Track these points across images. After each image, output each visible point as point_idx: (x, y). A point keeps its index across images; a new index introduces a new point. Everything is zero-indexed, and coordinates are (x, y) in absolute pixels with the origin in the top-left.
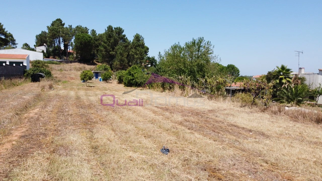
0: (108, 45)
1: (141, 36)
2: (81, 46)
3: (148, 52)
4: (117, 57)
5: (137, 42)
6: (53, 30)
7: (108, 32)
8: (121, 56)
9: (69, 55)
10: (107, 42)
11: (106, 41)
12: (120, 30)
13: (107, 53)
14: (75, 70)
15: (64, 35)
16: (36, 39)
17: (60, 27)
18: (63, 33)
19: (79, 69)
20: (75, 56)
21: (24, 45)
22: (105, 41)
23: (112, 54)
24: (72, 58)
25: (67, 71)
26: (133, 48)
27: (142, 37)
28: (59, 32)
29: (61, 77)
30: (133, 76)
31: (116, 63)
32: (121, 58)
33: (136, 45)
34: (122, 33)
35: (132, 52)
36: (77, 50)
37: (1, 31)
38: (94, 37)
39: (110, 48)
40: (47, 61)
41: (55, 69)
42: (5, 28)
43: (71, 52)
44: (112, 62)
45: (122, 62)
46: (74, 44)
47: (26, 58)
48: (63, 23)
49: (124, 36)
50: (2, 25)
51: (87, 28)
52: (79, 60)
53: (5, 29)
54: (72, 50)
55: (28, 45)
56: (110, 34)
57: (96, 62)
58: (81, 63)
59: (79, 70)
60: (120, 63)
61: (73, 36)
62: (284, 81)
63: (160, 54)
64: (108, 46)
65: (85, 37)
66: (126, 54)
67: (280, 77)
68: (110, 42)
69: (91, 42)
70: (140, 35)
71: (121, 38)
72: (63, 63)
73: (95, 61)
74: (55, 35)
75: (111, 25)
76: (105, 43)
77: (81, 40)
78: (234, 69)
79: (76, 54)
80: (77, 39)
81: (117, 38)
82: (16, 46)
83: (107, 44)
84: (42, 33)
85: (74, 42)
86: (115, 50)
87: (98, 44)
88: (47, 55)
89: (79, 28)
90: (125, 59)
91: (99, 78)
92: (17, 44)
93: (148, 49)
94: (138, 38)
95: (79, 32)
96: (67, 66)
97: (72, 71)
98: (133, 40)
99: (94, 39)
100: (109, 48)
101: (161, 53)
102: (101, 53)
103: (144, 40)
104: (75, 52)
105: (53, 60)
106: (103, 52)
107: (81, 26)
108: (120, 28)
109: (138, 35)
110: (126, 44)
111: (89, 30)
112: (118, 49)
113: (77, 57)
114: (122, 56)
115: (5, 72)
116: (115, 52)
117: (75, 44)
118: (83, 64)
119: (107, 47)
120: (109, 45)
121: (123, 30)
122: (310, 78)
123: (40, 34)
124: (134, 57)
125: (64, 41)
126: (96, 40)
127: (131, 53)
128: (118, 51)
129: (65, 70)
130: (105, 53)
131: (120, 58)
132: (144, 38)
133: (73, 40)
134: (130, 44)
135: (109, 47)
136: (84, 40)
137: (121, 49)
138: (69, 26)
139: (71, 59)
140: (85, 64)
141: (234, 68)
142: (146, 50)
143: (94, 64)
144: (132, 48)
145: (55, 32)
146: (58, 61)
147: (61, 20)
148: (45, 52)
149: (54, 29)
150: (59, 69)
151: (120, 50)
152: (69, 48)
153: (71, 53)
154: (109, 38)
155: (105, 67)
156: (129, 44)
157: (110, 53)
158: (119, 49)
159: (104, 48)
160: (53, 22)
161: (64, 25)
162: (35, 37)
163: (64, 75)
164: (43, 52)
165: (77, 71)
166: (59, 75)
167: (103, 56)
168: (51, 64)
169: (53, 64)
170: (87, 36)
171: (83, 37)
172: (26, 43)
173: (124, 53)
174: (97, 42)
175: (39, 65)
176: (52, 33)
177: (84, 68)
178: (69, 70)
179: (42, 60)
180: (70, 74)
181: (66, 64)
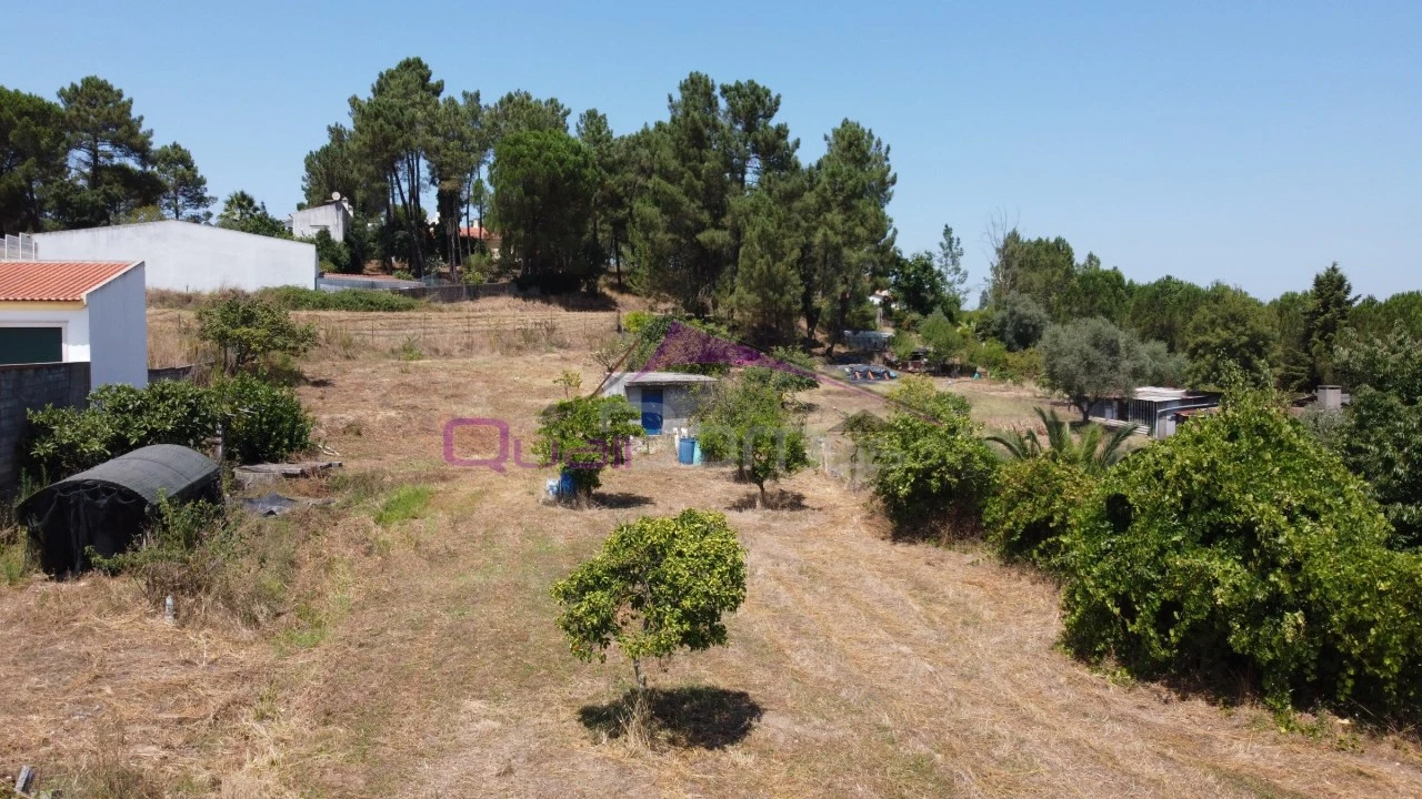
0: (690, 191)
1: (871, 136)
2: (527, 200)
4: (743, 263)
5: (853, 172)
6: (378, 116)
7: (687, 114)
8: (768, 257)
9: (466, 253)
10: (683, 173)
11: (674, 164)
12: (758, 98)
13: (683, 241)
14: (493, 351)
15: (437, 141)
16: (305, 174)
17: (418, 98)
18: (434, 132)
19: (517, 339)
20: (497, 257)
21: (230, 203)
22: (672, 169)
23: (713, 241)
24: (482, 271)
25: (448, 355)
26: (833, 205)
27: (876, 139)
28: (412, 123)
29: (390, 419)
31: (740, 299)
32: (769, 269)
33: (856, 187)
34: (769, 116)
35: (831, 227)
36: (510, 224)
37: (121, 133)
38: (600, 152)
39: (698, 207)
40: (339, 289)
41: (374, 349)
42: (141, 118)
43: (477, 236)
45: (775, 291)
46: (491, 190)
47: (83, 296)
48: (433, 80)
49: (782, 132)
50: (125, 99)
51: (560, 102)
52: (516, 280)
53: (143, 122)
54: (481, 225)
55: (251, 202)
56: (701, 124)
57: (607, 291)
58: (526, 298)
59: (519, 348)
60: (765, 298)
61: (484, 147)
63: (949, 242)
64: (686, 194)
65: (549, 148)
66: (793, 241)
68: (698, 176)
69: (583, 177)
70: (866, 132)
71: (767, 144)
72: (427, 299)
73: (601, 282)
74: (387, 141)
75: (703, 72)
76: (668, 176)
77: (530, 165)
79: (504, 247)
80: (509, 161)
82: (205, 210)
83: (683, 182)
84: (331, 138)
85: (491, 179)
86: (729, 217)
87: (621, 189)
88: (339, 257)
89: (515, 104)
90: (792, 274)
91: (678, 429)
94: (853, 145)
95: (517, 126)
96: (445, 321)
97: (479, 359)
99: (600, 164)
100: (691, 207)
101: (954, 235)
102: (647, 239)
103: (887, 159)
104: (498, 238)
105: (373, 285)
106: (660, 235)
107: (528, 98)
108: (753, 87)
109: (852, 127)
110: (792, 182)
111: (567, 113)
112: (746, 216)
113: (505, 266)
114: (778, 257)
116: (727, 233)
117: (497, 192)
118: (538, 304)
119: (681, 204)
120: (694, 188)
121: (774, 95)
123: (322, 150)
124: (840, 256)
125: (439, 174)
126: (611, 169)
127: (825, 235)
128: (750, 224)
129: (437, 351)
130: (670, 236)
131: (765, 267)
132: (887, 149)
133: (484, 172)
135: (692, 200)
136: (546, 163)
137: (770, 214)
138: (465, 94)
139: (475, 277)
140: (549, 303)
143: (606, 305)
144: (825, 206)
145: (386, 126)
146: (401, 292)
147: (426, 67)
148: (337, 235)
149: (385, 112)
150: (399, 342)
151: (761, 219)
152: (467, 214)
153: (473, 240)
154: (693, 151)
156: (811, 180)
157: (702, 237)
158: (755, 211)
159: (664, 212)
160: (381, 76)
161: (438, 90)
162: (303, 165)
163: (419, 400)
164: (323, 241)
165: (508, 354)
166: (385, 405)
167: (660, 258)
168: (357, 310)
169: (372, 310)
170: (562, 145)
171: (540, 148)
172: (242, 193)
173: (784, 236)
174: (617, 178)
175: (246, 330)
176: (374, 133)
177: (551, 330)
178: (456, 353)
179: (311, 287)
180: (461, 390)
181: (445, 306)
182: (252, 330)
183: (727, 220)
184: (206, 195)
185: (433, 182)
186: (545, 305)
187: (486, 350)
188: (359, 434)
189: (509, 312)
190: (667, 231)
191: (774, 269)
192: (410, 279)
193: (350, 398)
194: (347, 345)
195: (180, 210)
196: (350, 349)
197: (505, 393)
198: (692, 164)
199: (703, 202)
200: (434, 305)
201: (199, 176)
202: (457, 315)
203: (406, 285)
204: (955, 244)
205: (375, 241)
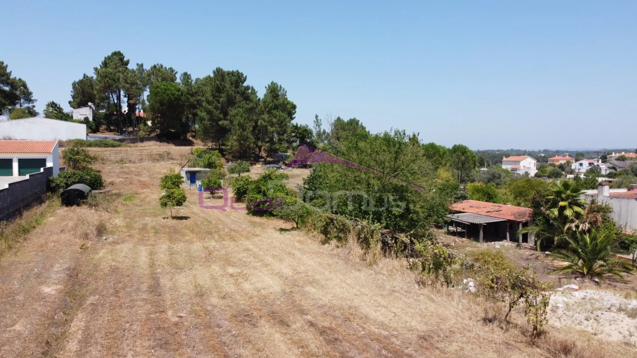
0: (216, 108)
1: (281, 87)
2: (161, 108)
3: (296, 112)
4: (233, 132)
5: (273, 102)
6: (106, 77)
7: (215, 82)
8: (241, 130)
9: (138, 122)
10: (213, 102)
11: (211, 99)
12: (239, 77)
13: (214, 124)
14: (149, 161)
15: (128, 86)
16: (72, 90)
17: (120, 69)
18: (127, 82)
19: (157, 157)
20: (150, 125)
21: (48, 105)
23: (223, 124)
24: (145, 131)
25: (134, 162)
26: (265, 112)
27: (283, 88)
28: (119, 79)
29: (121, 181)
30: (265, 195)
31: (232, 143)
33: (272, 106)
34: (243, 83)
35: (264, 120)
37: (4, 78)
38: (188, 89)
39: (219, 113)
40: (94, 139)
41: (111, 161)
42: (11, 72)
43: (143, 116)
44: (224, 141)
45: (244, 141)
46: (148, 103)
47: (52, 151)
48: (125, 59)
49: (248, 87)
50: (5, 65)
51: (174, 69)
52: (157, 135)
53: (11, 74)
54: (144, 113)
55: (56, 105)
56: (219, 85)
57: (191, 138)
58: (161, 142)
59: (158, 160)
60: (240, 142)
61: (145, 86)
62: (568, 213)
63: (317, 120)
64: (215, 108)
65: (169, 89)
66: (250, 124)
67: (562, 204)
68: (219, 103)
69: (181, 99)
70: (279, 86)
71: (242, 92)
72: (126, 142)
73: (189, 135)
74: (110, 86)
75: (221, 67)
76: (209, 102)
77: (162, 96)
78: (465, 155)
79: (153, 121)
80: (154, 94)
81: (233, 94)
82: (32, 104)
83: (214, 105)
84: (84, 77)
85: (148, 100)
86: (229, 116)
87: (196, 102)
88: (93, 127)
89: (157, 70)
90: (250, 135)
91: (198, 183)
92: (36, 100)
93: (294, 107)
94: (274, 91)
95: (157, 79)
96: (133, 151)
97: (144, 163)
98: (265, 95)
99: (188, 94)
100: (216, 113)
101: (319, 118)
102: (201, 123)
103: (286, 95)
104: (150, 118)
105: (106, 138)
106: (206, 122)
107: (162, 66)
108: (238, 72)
109: (274, 84)
110: (251, 105)
111: (177, 73)
112: (234, 116)
113: (152, 130)
114: (244, 130)
115: (9, 200)
116: (228, 122)
118: (165, 144)
119: (213, 112)
120: (218, 107)
121: (244, 76)
122: (620, 207)
123: (80, 81)
124: (267, 129)
126: (192, 95)
127: (261, 122)
128: (235, 119)
129: (131, 161)
130: (209, 122)
131: (240, 133)
132: (286, 92)
133: (145, 96)
134: (259, 105)
135: (217, 111)
136: (167, 95)
137: (242, 116)
138: (138, 64)
139: (142, 133)
140: (169, 143)
141: (467, 153)
142: (291, 110)
143: (190, 143)
144: (262, 113)
145: (109, 81)
146: (116, 140)
147: (123, 54)
148: (91, 119)
149: (109, 75)
150: (118, 158)
151: (238, 118)
152: (138, 108)
153: (141, 118)
154: (217, 94)
155: (208, 160)
156: (256, 104)
157: (220, 123)
158: (237, 115)
159: (208, 114)
160: (105, 58)
161: (127, 63)
162: (72, 87)
163: (128, 176)
164: (86, 121)
165: (154, 162)
166: (119, 177)
167: (206, 129)
168: (101, 147)
169: (106, 147)
170: (173, 89)
171: (165, 90)
172: (53, 102)
173: (247, 123)
174: (194, 98)
175: (77, 157)
176: (105, 83)
177: (169, 154)
178: (137, 161)
179: (85, 139)
180: (140, 174)
181: (132, 145)
182: (79, 156)
183: (228, 117)
184: (32, 98)
185: (125, 96)
186: (167, 144)
187: (147, 161)
188: (113, 184)
189: (154, 147)
190: (209, 120)
191: (243, 134)
192: (119, 135)
193: (108, 176)
194: (102, 159)
195: (22, 105)
196: (103, 161)
197: (153, 174)
198: (217, 98)
199: (221, 111)
200: (128, 145)
201: (30, 91)
202: (137, 148)
203: (118, 137)
204: (319, 121)
205: (103, 119)
